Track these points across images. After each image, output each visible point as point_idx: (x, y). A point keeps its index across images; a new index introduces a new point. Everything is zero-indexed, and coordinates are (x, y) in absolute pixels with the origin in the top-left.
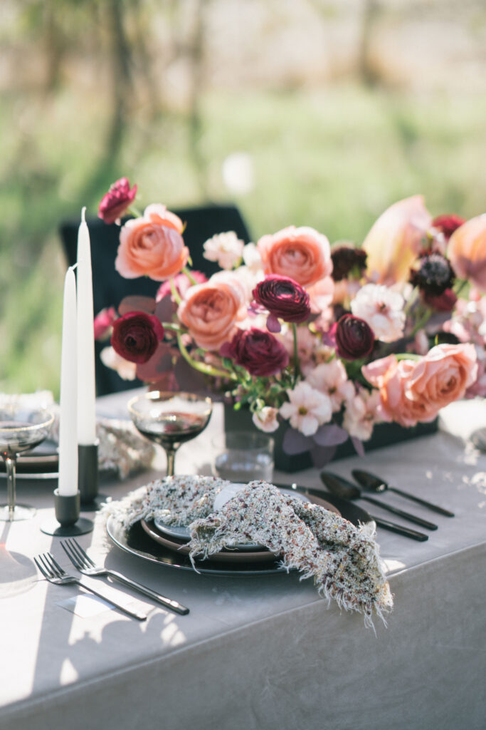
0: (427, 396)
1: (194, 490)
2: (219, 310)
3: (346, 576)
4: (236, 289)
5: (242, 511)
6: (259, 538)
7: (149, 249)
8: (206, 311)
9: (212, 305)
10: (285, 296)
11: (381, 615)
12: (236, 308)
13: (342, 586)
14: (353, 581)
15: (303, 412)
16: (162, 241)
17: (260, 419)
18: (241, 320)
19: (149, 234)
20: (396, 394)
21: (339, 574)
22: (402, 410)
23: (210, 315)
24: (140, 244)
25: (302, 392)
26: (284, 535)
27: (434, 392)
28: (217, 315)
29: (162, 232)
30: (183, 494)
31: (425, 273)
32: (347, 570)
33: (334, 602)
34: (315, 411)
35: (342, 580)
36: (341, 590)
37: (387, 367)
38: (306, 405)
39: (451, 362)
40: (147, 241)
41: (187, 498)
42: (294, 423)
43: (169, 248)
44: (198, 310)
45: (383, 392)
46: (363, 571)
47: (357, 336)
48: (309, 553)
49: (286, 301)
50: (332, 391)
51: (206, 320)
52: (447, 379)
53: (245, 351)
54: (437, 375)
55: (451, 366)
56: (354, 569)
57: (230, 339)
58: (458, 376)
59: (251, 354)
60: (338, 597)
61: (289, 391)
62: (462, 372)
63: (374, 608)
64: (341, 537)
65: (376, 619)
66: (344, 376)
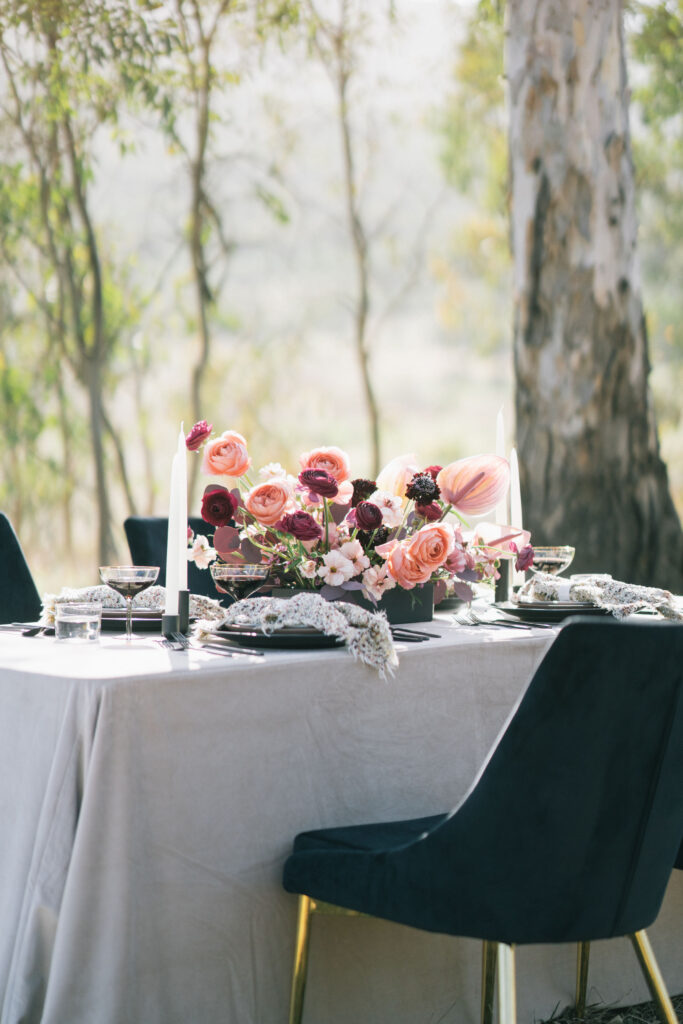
0: (420, 558)
1: (261, 605)
2: (274, 499)
3: (366, 644)
4: (285, 485)
5: (296, 608)
6: (308, 622)
7: (225, 456)
8: (264, 501)
9: (269, 496)
10: (321, 478)
11: (391, 672)
12: (285, 499)
13: (364, 649)
14: (371, 648)
15: (333, 571)
16: (234, 450)
17: (305, 570)
18: (289, 509)
19: (225, 447)
20: (399, 560)
21: (361, 642)
22: (404, 572)
23: (267, 501)
24: (218, 453)
25: (332, 557)
26: (325, 619)
27: (425, 555)
28: (272, 501)
29: (234, 445)
30: (254, 608)
31: (418, 486)
32: (367, 640)
33: (359, 659)
34: (341, 569)
35: (364, 646)
36: (364, 652)
37: (392, 546)
38: (336, 565)
39: (436, 532)
40: (223, 451)
41: (256, 610)
42: (327, 580)
43: (239, 455)
44: (260, 499)
45: (390, 563)
46: (378, 644)
47: (370, 515)
48: (342, 626)
49: (322, 481)
50: (354, 560)
51: (264, 505)
52: (434, 545)
53: (293, 523)
54: (427, 541)
55: (436, 536)
56: (372, 640)
57: (282, 519)
58: (441, 544)
59: (297, 525)
60: (361, 656)
61: (324, 556)
62: (444, 541)
63: (385, 666)
64: (363, 620)
65: (387, 674)
66: (361, 551)
